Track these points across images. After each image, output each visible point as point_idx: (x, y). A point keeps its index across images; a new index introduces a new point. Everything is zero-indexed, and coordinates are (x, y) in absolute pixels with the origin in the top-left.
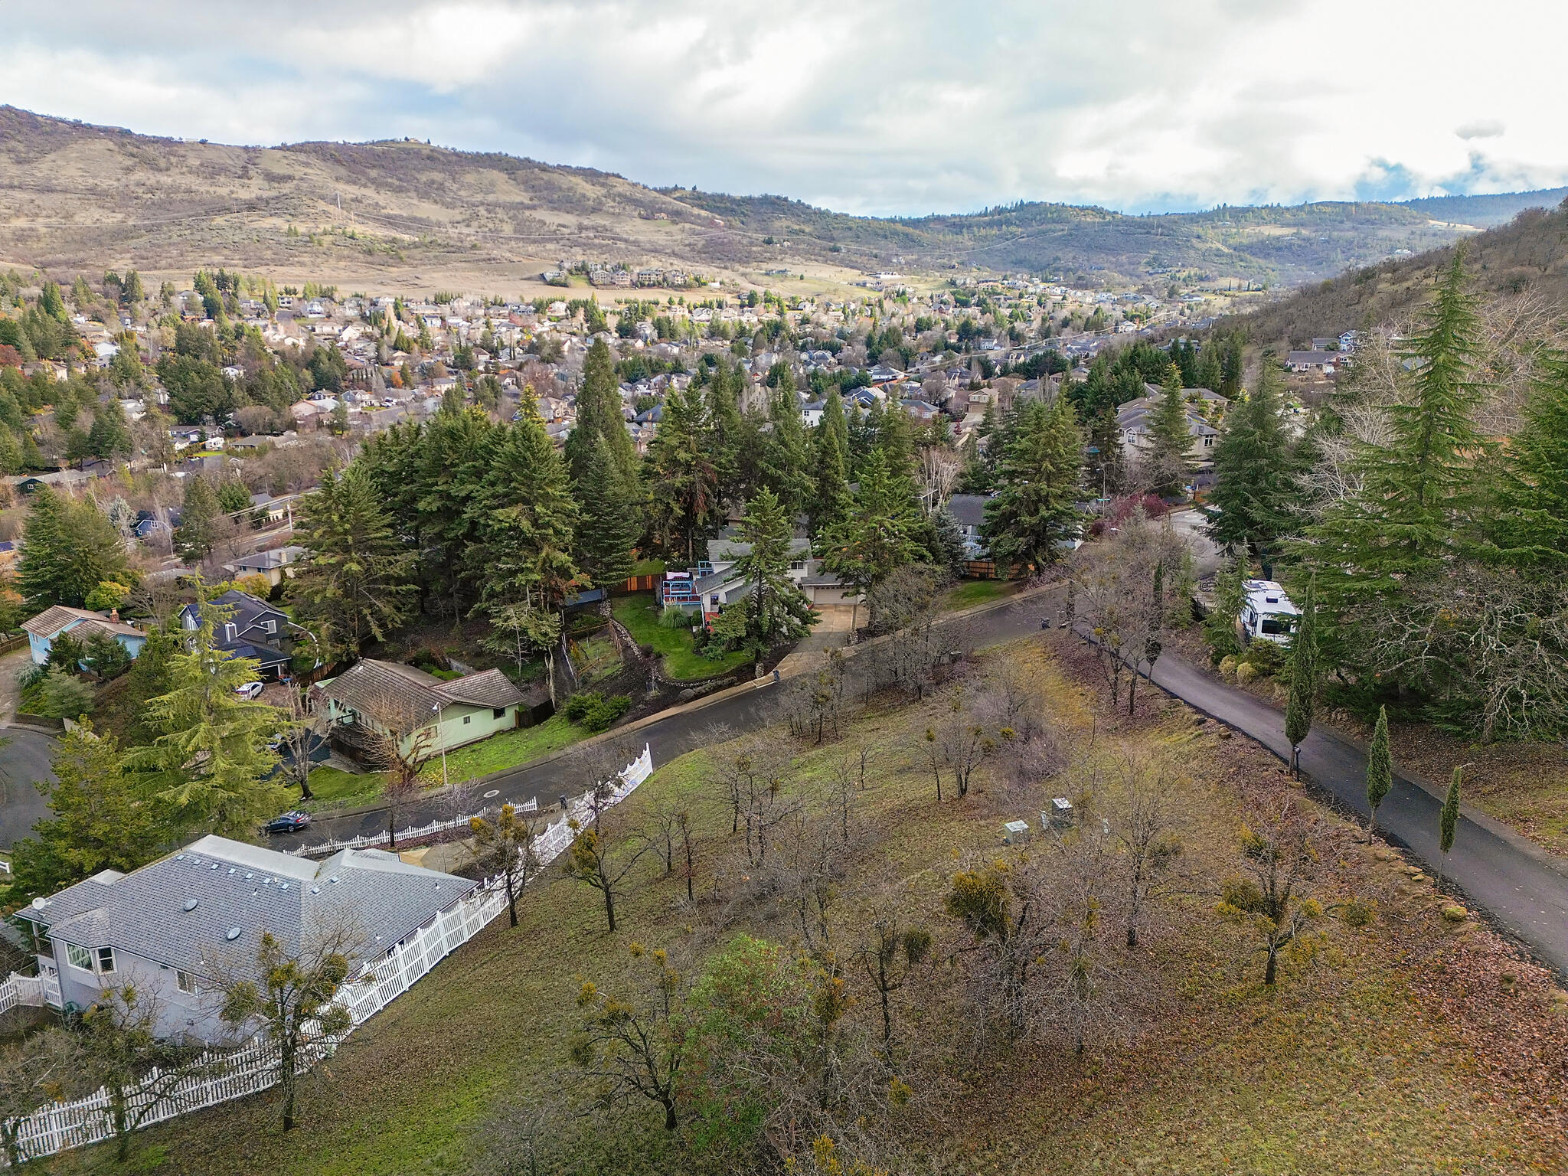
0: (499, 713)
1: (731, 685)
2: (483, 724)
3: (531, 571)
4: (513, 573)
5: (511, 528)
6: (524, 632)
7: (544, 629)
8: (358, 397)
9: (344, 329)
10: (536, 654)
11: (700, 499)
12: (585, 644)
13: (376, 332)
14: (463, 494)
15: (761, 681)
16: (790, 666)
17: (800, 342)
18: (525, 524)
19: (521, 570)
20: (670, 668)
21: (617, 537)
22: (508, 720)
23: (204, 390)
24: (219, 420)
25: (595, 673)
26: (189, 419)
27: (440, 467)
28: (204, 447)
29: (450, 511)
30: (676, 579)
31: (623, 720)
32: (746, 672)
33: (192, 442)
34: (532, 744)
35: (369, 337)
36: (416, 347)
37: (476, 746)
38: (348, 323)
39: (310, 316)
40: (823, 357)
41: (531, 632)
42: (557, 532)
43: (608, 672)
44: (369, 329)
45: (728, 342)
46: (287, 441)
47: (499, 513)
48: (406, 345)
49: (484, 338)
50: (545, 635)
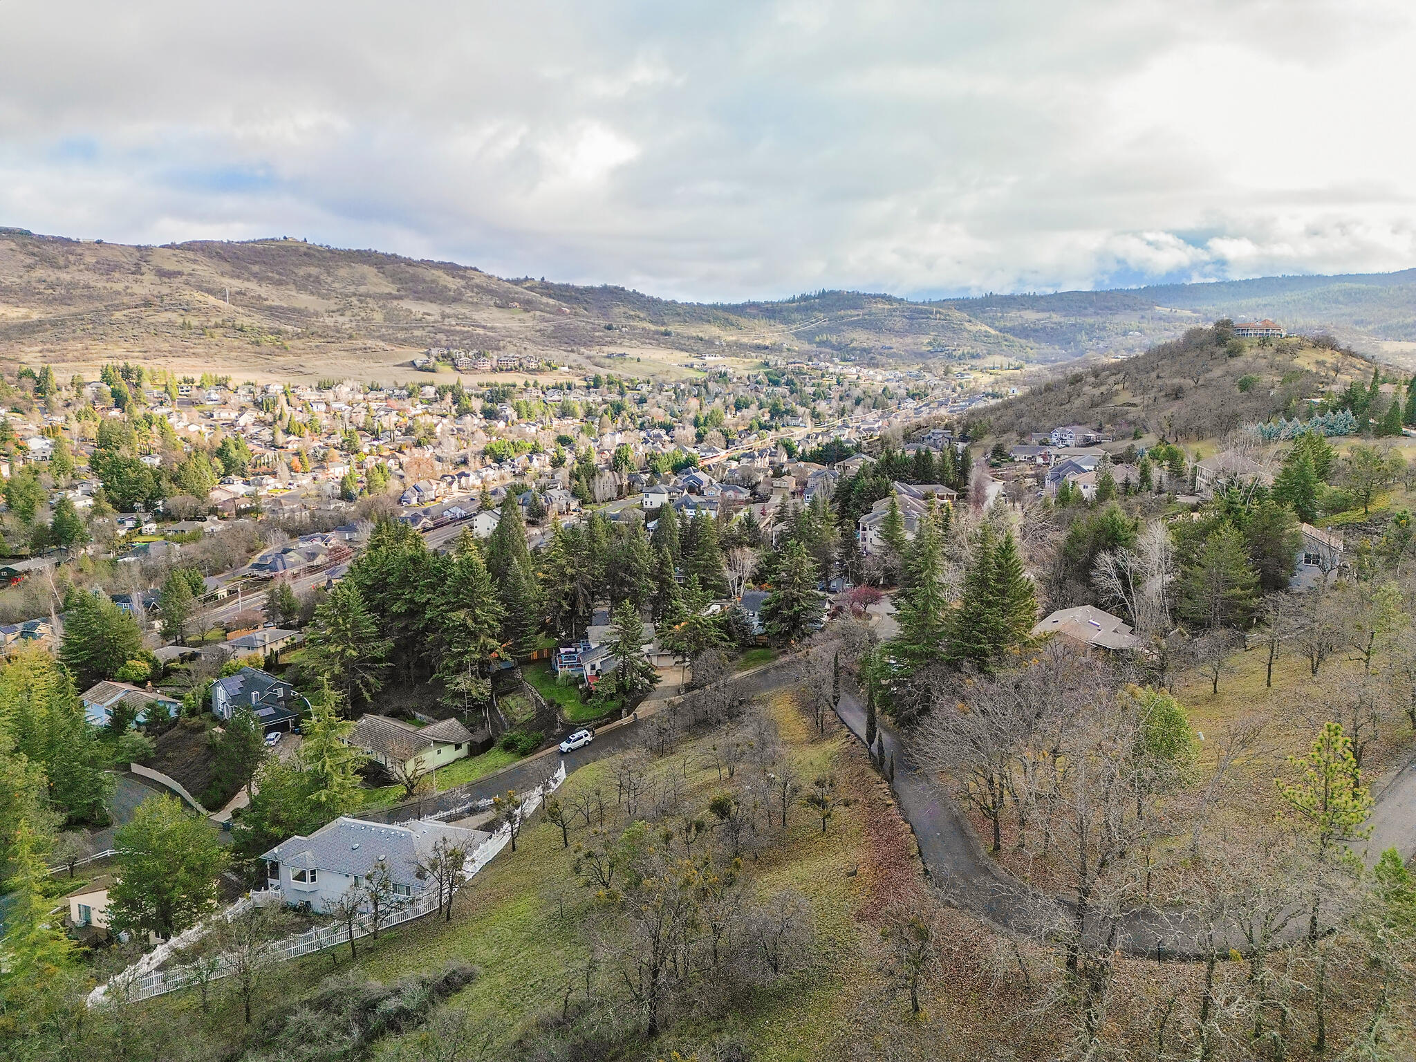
0: (458, 747)
1: (607, 723)
2: (449, 754)
3: (474, 652)
4: (461, 654)
5: (460, 626)
6: (469, 693)
7: (482, 690)
8: (264, 481)
9: (241, 415)
10: (477, 707)
11: (581, 598)
12: (508, 699)
13: (269, 417)
14: (424, 600)
15: (626, 720)
16: (643, 710)
17: (639, 421)
18: (470, 622)
19: (467, 652)
20: (567, 713)
21: (526, 626)
22: (464, 751)
23: (137, 482)
24: (149, 507)
25: (517, 718)
26: (124, 507)
27: (405, 581)
28: (140, 532)
29: (415, 611)
30: (566, 653)
31: (542, 747)
32: (616, 715)
33: (130, 529)
34: (484, 765)
35: (263, 423)
36: (307, 432)
37: (446, 769)
38: (242, 410)
39: (208, 403)
40: (659, 436)
41: (473, 693)
42: (490, 626)
43: (526, 717)
44: (261, 414)
45: (577, 421)
46: (212, 525)
47: (451, 614)
48: (298, 430)
49: (366, 423)
50: (482, 694)
